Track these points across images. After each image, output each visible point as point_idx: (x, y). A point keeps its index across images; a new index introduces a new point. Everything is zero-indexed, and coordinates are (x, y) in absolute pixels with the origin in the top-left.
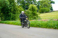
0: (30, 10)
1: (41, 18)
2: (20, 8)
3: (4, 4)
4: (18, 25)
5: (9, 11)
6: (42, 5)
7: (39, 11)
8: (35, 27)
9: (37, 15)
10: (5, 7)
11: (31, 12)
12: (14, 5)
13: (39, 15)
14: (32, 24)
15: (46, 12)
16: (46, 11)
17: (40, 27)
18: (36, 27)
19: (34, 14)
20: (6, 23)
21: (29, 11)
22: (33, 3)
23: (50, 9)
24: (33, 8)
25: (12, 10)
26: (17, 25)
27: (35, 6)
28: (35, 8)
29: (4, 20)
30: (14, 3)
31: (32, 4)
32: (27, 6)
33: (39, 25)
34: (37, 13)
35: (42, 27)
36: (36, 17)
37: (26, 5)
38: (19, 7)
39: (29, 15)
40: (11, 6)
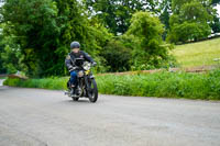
0: (134, 33)
1: (179, 61)
2: (97, 25)
3: (39, 15)
5: (58, 41)
6: (178, 13)
7: (168, 36)
8: (161, 96)
9: (165, 51)
10: (42, 26)
12: (75, 15)
13: (170, 53)
14: (148, 87)
16: (196, 35)
17: (181, 96)
18: (166, 96)
19: (151, 49)
20: (47, 87)
21: (132, 36)
22: (145, 7)
24: (145, 25)
25: (68, 35)
27: (153, 17)
28: (154, 25)
29: (41, 76)
30: (76, 10)
32: (122, 18)
33: (177, 89)
34: (165, 44)
35: (188, 97)
36: (159, 58)
37: (118, 13)
38: (92, 23)
39: (133, 52)
40: (64, 21)
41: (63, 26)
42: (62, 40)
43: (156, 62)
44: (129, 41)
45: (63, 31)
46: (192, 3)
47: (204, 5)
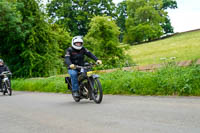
0: (93, 35)
1: (135, 60)
2: (60, 30)
4: (58, 91)
5: (23, 45)
6: (133, 16)
7: (125, 37)
8: (115, 94)
9: (121, 52)
10: (8, 33)
11: (97, 42)
12: (37, 22)
13: (126, 53)
15: (150, 41)
16: (151, 35)
17: (133, 92)
18: (120, 93)
19: (110, 50)
21: (92, 39)
22: (103, 12)
23: (163, 27)
24: (102, 28)
25: (32, 40)
26: (53, 91)
27: (109, 21)
28: (111, 28)
30: (39, 17)
31: (101, 15)
32: (83, 23)
33: (129, 87)
34: (121, 45)
35: (139, 94)
36: (116, 58)
37: (79, 18)
38: (54, 28)
40: (28, 28)
41: (28, 32)
42: (26, 44)
43: (113, 62)
44: (89, 43)
45: (28, 36)
46: (145, 7)
47: (156, 9)
